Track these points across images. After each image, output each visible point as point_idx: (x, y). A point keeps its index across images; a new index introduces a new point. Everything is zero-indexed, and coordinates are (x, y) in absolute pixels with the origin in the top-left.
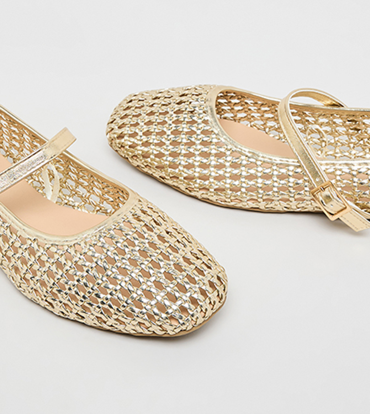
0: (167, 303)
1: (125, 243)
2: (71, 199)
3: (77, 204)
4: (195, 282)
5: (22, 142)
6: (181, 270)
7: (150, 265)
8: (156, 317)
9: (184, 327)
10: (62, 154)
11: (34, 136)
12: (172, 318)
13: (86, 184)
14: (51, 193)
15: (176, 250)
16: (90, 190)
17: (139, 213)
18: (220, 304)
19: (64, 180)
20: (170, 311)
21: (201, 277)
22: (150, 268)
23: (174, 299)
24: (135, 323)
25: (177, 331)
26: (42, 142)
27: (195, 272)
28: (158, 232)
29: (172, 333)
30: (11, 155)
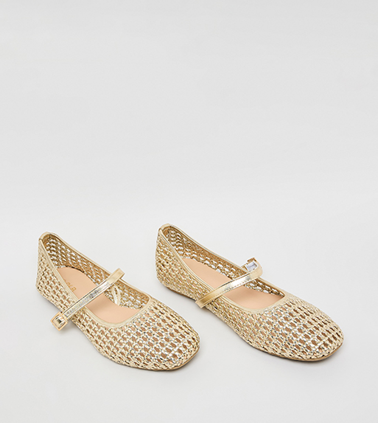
0: (167, 353)
1: (146, 325)
2: (127, 303)
3: (130, 305)
4: (180, 342)
5: (101, 275)
6: (173, 336)
7: (158, 335)
8: (162, 361)
9: (176, 365)
10: (118, 281)
11: (106, 273)
12: (169, 360)
13: (133, 294)
14: (117, 300)
15: (171, 326)
16: (136, 297)
17: (153, 308)
18: (195, 352)
19: (123, 293)
20: (168, 357)
21: (183, 339)
22: (157, 336)
23: (170, 351)
24: (152, 364)
25: (173, 366)
26: (109, 275)
27: (180, 337)
28: (162, 318)
29: (170, 368)
30: (98, 282)
